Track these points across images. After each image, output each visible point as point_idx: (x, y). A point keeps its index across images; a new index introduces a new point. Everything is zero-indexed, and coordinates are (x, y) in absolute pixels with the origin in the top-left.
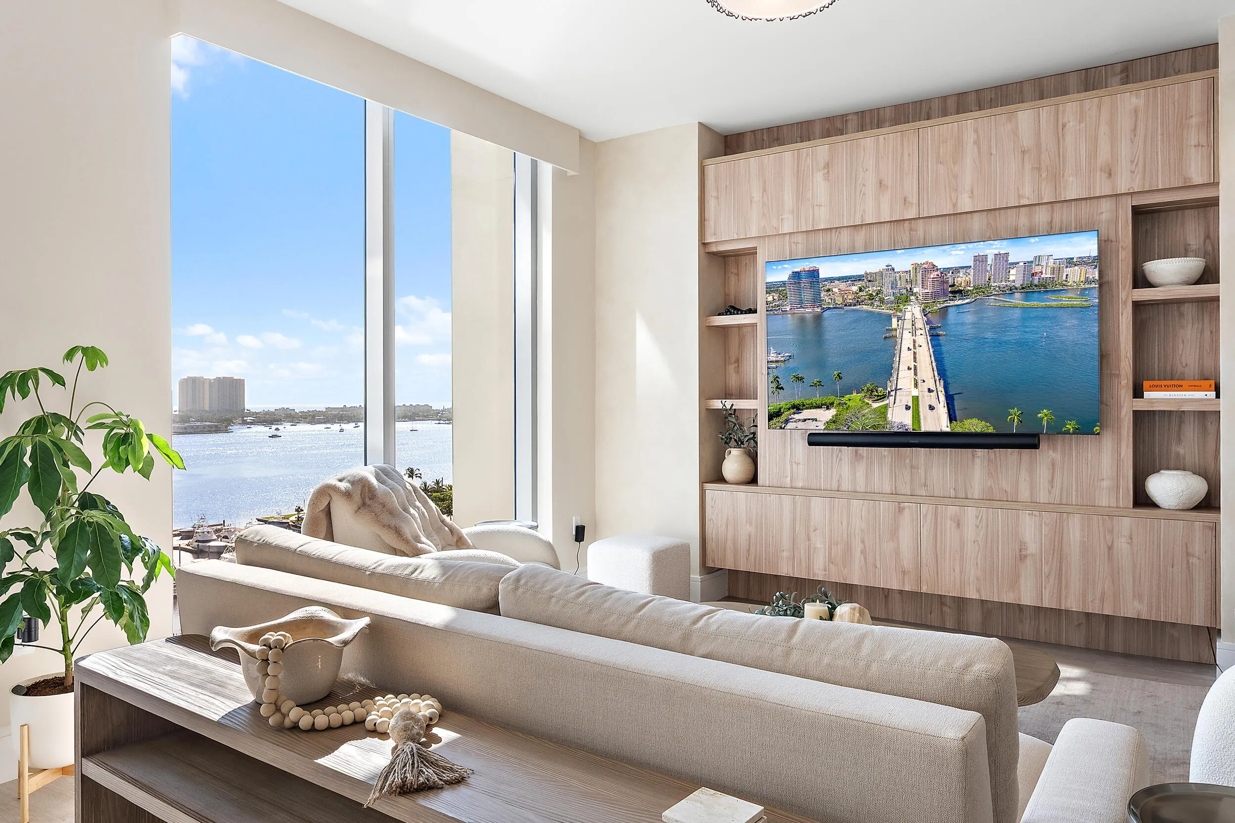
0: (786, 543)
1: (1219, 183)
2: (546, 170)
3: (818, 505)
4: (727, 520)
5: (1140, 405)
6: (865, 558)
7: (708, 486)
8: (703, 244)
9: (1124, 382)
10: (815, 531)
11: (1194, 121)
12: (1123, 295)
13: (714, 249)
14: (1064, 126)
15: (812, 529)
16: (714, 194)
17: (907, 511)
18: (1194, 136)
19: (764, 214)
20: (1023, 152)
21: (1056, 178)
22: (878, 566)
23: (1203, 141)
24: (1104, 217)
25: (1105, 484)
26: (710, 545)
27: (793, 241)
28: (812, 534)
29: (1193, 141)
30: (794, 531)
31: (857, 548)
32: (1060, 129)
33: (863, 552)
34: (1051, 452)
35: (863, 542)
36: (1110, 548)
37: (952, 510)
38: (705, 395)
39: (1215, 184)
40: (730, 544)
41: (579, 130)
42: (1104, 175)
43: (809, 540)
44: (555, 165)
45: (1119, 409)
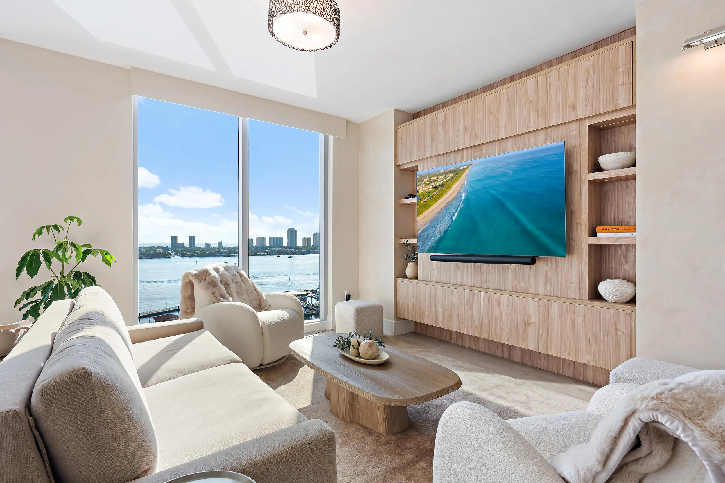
0: (427, 309)
1: (635, 105)
2: (331, 138)
3: (440, 289)
4: (405, 295)
5: (593, 240)
6: (459, 318)
7: (399, 279)
8: (397, 166)
9: (583, 227)
10: (438, 303)
11: (621, 70)
12: (583, 177)
13: (402, 168)
14: (550, 85)
15: (437, 302)
16: (401, 142)
17: (476, 296)
18: (621, 79)
19: (419, 149)
20: (530, 102)
21: (546, 114)
22: (464, 323)
23: (626, 80)
24: (573, 133)
25: (573, 286)
26: (399, 307)
27: (432, 161)
28: (437, 304)
29: (620, 82)
30: (430, 302)
31: (455, 312)
32: (548, 86)
33: (458, 315)
34: (545, 267)
35: (458, 310)
36: (573, 322)
37: (496, 296)
38: (397, 236)
39: (633, 106)
40: (406, 307)
41: (346, 119)
42: (571, 109)
43: (436, 307)
44: (334, 136)
45: (581, 242)
